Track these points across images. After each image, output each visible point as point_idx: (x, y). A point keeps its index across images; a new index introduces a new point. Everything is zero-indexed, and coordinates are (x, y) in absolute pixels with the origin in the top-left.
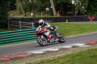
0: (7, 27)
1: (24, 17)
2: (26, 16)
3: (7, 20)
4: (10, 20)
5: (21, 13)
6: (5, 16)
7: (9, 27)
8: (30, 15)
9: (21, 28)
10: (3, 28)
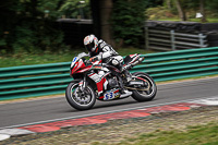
0: (144, 44)
1: (181, 21)
2: (185, 19)
3: (143, 29)
4: (150, 28)
5: (175, 13)
6: (139, 19)
7: (147, 43)
8: (194, 17)
9: (174, 46)
10: (135, 47)
